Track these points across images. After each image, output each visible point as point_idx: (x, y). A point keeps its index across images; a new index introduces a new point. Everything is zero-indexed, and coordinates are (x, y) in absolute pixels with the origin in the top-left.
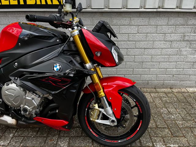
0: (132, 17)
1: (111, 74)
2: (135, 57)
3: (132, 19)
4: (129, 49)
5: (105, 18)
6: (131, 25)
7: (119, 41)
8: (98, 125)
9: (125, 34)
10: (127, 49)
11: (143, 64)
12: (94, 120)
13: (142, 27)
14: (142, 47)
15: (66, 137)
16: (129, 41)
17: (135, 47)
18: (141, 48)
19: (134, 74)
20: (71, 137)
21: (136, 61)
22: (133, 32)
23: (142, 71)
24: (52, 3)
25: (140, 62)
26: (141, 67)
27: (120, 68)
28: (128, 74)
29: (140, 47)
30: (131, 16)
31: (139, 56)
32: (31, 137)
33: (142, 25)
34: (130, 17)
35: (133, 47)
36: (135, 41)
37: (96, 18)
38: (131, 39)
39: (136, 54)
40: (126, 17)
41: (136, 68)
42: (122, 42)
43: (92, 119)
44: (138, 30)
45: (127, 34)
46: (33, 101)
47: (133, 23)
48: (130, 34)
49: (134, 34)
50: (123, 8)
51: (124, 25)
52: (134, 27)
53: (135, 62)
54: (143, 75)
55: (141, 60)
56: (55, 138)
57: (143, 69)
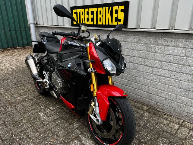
0: (180, 39)
1: (151, 93)
2: (179, 82)
3: (179, 40)
4: (173, 71)
5: (151, 38)
6: (177, 47)
7: (163, 61)
8: (93, 122)
9: (170, 55)
10: (171, 71)
11: (189, 93)
12: (89, 114)
13: (191, 50)
14: (190, 73)
15: (81, 123)
16: (174, 63)
17: (181, 71)
18: (188, 74)
19: (177, 101)
20: (84, 125)
21: (180, 86)
22: (179, 54)
23: (188, 101)
24: (112, 23)
25: (186, 90)
26: (187, 96)
27: (162, 90)
28: (170, 99)
29: (188, 72)
30: (178, 37)
31: (185, 82)
32: (65, 112)
33: (190, 48)
34: (177, 39)
35: (178, 70)
36: (181, 64)
37: (142, 37)
38: (176, 61)
39: (182, 80)
40: (172, 38)
41: (181, 96)
42: (166, 63)
43: (88, 113)
44: (185, 52)
45: (173, 56)
46: (60, 84)
47: (180, 44)
48: (175, 56)
49: (181, 56)
50: (171, 28)
51: (170, 46)
52: (181, 49)
53: (179, 88)
54: (188, 106)
55: (187, 88)
56: (75, 120)
57: (189, 98)
